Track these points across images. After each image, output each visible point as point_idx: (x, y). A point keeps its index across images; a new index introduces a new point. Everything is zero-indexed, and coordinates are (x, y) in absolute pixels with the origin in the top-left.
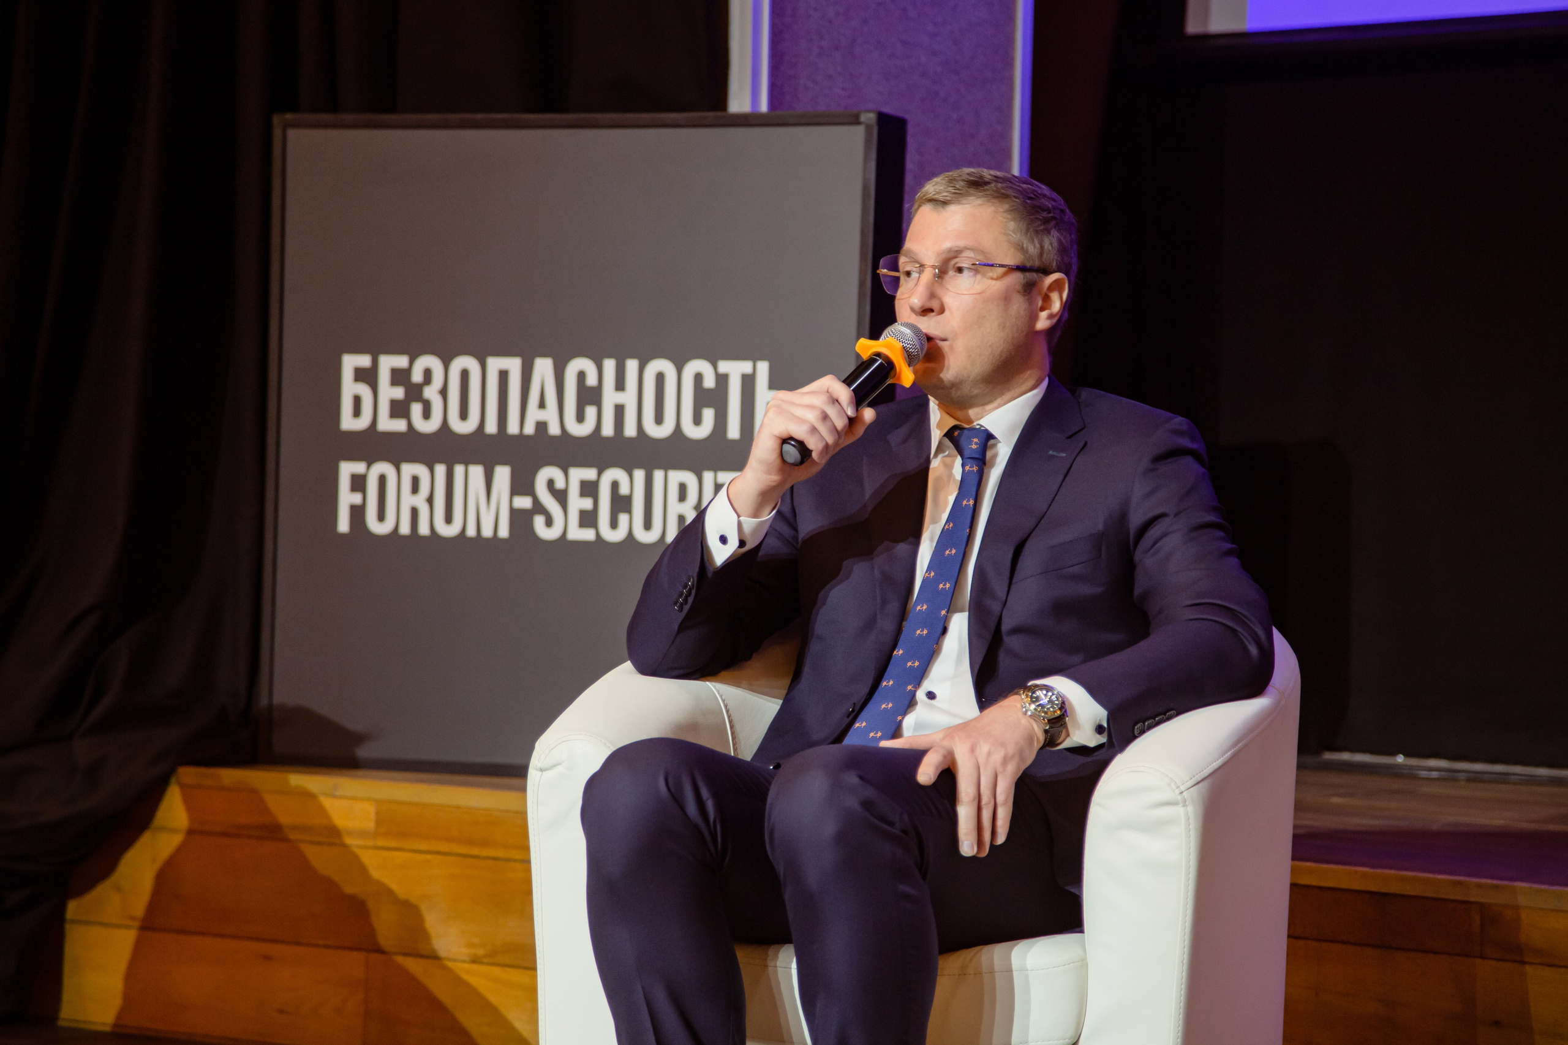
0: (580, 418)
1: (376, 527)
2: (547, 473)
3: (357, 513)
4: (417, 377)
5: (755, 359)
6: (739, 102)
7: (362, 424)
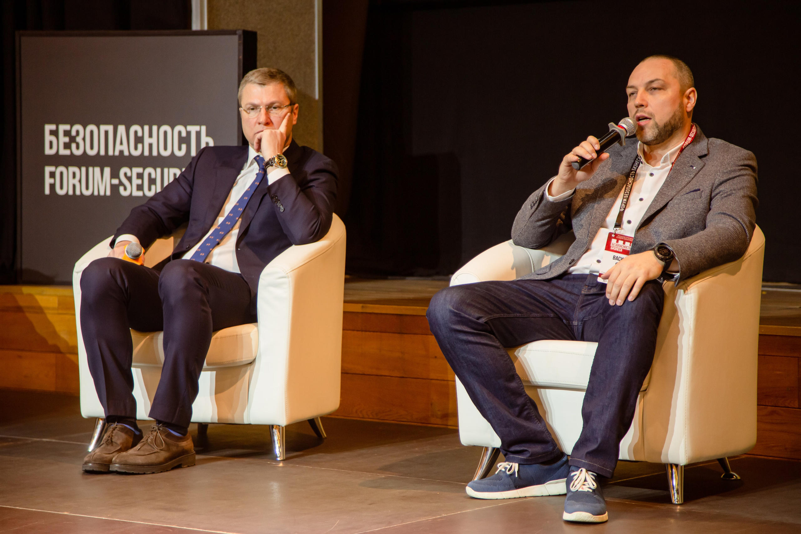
0: (136, 148)
1: (60, 192)
2: (124, 170)
3: (52, 186)
4: (73, 133)
5: (200, 125)
6: (196, 26)
7: (53, 152)
